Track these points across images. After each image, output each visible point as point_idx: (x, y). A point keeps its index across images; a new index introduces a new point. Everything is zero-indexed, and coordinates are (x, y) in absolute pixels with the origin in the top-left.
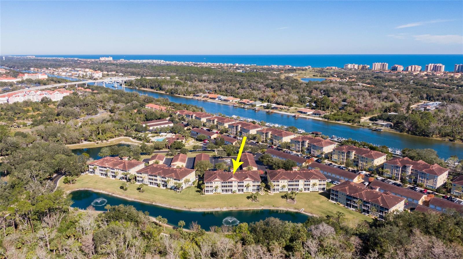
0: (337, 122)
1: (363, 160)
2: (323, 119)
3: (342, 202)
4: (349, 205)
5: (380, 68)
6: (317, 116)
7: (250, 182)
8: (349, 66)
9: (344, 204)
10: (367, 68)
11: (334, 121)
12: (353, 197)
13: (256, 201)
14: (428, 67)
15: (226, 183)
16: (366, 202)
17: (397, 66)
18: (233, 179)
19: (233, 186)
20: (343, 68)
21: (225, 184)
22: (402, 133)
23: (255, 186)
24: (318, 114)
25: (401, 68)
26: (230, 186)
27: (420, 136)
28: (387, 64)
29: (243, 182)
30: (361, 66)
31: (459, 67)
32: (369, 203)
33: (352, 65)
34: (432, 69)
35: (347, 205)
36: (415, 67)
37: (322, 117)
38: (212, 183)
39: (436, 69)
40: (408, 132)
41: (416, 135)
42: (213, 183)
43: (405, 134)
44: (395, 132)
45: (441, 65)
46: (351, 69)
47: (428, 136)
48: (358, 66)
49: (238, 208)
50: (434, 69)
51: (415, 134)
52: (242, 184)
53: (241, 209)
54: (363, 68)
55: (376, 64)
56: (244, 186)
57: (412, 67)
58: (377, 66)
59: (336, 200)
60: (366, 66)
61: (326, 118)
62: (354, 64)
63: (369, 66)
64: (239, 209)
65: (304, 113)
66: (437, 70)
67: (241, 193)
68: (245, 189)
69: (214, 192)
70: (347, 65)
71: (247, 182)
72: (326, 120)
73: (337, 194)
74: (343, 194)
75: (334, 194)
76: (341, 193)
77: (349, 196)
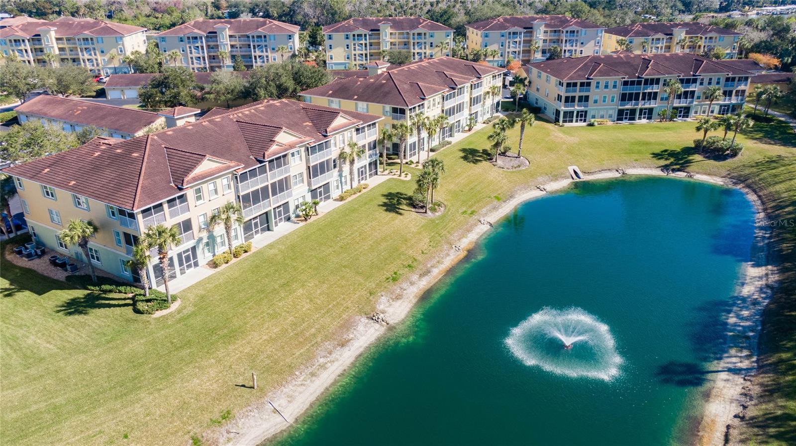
1: (423, 41)
3: (602, 113)
4: (631, 115)
9: (611, 118)
12: (646, 81)
13: (433, 210)
15: (263, 171)
16: (688, 81)
18: (284, 138)
21: (258, 183)
23: (364, 150)
26: (280, 183)
29: (327, 145)
32: (695, 81)
35: (621, 115)
38: (183, 198)
42: (191, 194)
52: (323, 156)
56: (332, 164)
59: (582, 116)
68: (333, 179)
69: (204, 256)
71: (339, 140)
73: (584, 94)
74: (611, 85)
75: (573, 98)
76: (602, 85)
77: (633, 83)
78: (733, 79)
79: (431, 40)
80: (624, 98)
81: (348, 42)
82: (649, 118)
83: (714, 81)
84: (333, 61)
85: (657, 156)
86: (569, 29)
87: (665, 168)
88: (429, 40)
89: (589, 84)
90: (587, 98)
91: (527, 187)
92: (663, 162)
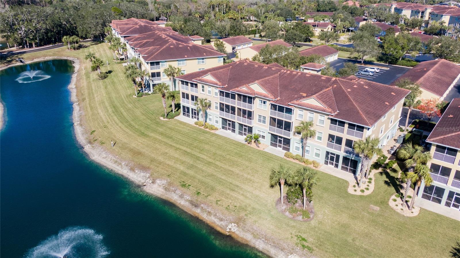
7: (319, 117)
15: (233, 97)
18: (256, 87)
19: (256, 116)
21: (229, 102)
23: (339, 141)
26: (244, 112)
29: (289, 111)
38: (196, 85)
42: (200, 86)
49: (196, 206)
52: (283, 117)
53: (204, 216)
56: (293, 129)
64: (197, 212)
67: (279, 151)
68: (295, 140)
69: (202, 119)
71: (307, 116)
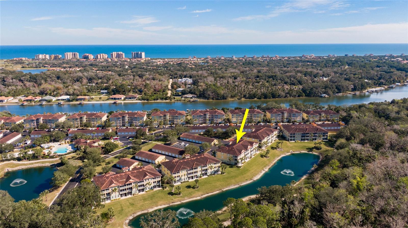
0: (156, 101)
2: (143, 101)
4: (304, 140)
5: (72, 57)
6: (132, 99)
8: (41, 56)
9: (300, 140)
10: (59, 57)
11: (153, 101)
12: (306, 133)
13: (268, 157)
14: (112, 55)
16: (315, 133)
17: (87, 54)
18: (249, 147)
20: (35, 59)
22: (209, 100)
24: (133, 98)
25: (91, 57)
27: (221, 100)
28: (78, 54)
30: (53, 56)
31: (134, 53)
32: (316, 133)
33: (43, 55)
34: (116, 56)
35: (302, 140)
36: (103, 56)
37: (139, 100)
38: (241, 155)
39: (118, 56)
40: (213, 99)
41: (219, 100)
43: (211, 100)
44: (205, 100)
45: (122, 53)
46: (43, 60)
47: (226, 99)
48: (50, 57)
50: (117, 56)
51: (217, 99)
54: (56, 58)
55: (68, 54)
57: (100, 55)
58: (69, 56)
59: (294, 140)
60: (58, 56)
61: (144, 100)
62: (45, 54)
63: (61, 56)
65: (118, 99)
66: (120, 57)
70: (38, 56)
72: (146, 101)
73: (294, 136)
74: (299, 134)
75: (292, 137)
76: (297, 134)
77: (304, 134)
78: (325, 133)
79: (258, 116)
80: (302, 136)
81: (237, 116)
82: (308, 140)
83: (321, 133)
84: (233, 121)
85: (307, 149)
86: (293, 113)
87: (308, 151)
88: (257, 116)
89: (295, 134)
90: (295, 136)
91: (283, 154)
92: (308, 150)
